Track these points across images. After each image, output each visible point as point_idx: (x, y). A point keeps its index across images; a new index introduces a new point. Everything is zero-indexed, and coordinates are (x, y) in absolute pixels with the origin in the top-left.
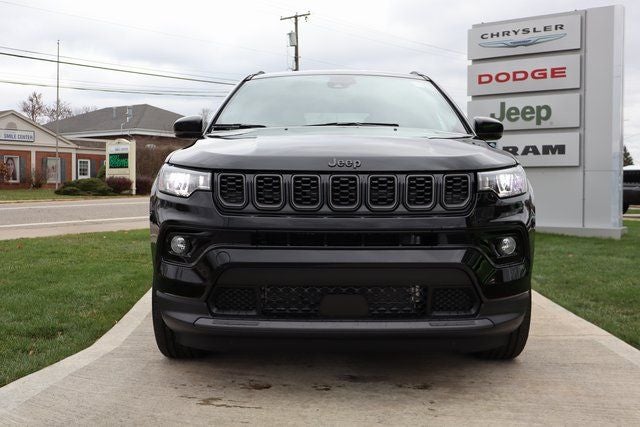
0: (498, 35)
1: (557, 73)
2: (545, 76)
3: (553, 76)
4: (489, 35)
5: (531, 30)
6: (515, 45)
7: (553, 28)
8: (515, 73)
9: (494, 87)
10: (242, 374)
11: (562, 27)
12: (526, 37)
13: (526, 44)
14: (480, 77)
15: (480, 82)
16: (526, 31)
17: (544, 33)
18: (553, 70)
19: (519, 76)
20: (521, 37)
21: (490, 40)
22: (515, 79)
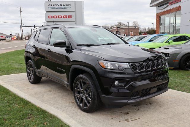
0: (53, 5)
1: (70, 17)
2: (67, 17)
3: (69, 18)
4: (51, 5)
5: (62, 5)
6: (58, 8)
7: (68, 5)
8: (59, 16)
9: (53, 19)
10: (119, 111)
11: (70, 5)
12: (61, 7)
13: (61, 8)
14: (49, 16)
15: (49, 18)
16: (61, 5)
17: (66, 6)
18: (68, 16)
19: (60, 17)
20: (60, 6)
21: (51, 6)
22: (59, 18)
